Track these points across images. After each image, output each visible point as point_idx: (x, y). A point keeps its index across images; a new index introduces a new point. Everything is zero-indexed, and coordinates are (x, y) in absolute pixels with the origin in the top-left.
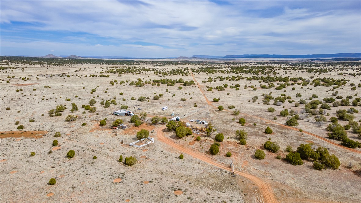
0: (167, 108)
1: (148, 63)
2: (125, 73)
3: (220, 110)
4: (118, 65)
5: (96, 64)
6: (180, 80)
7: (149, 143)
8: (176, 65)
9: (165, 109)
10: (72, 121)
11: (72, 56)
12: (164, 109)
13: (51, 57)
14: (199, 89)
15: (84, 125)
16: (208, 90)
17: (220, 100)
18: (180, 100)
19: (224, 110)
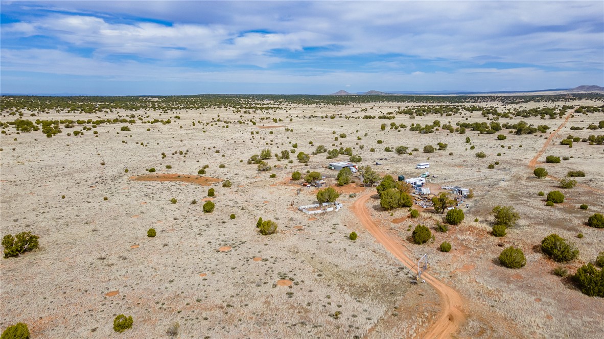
0: (427, 166)
1: (493, 99)
2: (427, 113)
3: (539, 178)
4: (433, 102)
5: (396, 102)
6: (521, 124)
7: (328, 209)
8: (552, 101)
9: (422, 167)
10: (264, 170)
11: (372, 92)
12: (419, 167)
13: (343, 94)
14: (546, 140)
15: (273, 177)
16: (562, 143)
17: (568, 160)
18: (475, 156)
19: (547, 178)
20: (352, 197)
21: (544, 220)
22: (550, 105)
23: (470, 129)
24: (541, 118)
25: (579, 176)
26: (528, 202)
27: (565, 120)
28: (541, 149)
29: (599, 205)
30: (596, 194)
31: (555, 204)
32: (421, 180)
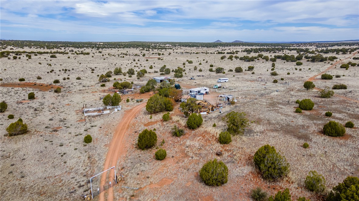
3: (306, 90)
9: (222, 81)
12: (220, 81)
14: (331, 66)
15: (103, 86)
16: (341, 67)
17: (340, 77)
18: (270, 74)
19: (314, 90)
20: (138, 102)
21: (283, 127)
22: (347, 47)
23: (280, 59)
24: (336, 54)
25: (341, 88)
26: (282, 108)
27: (353, 55)
28: (324, 71)
29: (345, 113)
30: (348, 103)
31: (302, 111)
32: (206, 90)
